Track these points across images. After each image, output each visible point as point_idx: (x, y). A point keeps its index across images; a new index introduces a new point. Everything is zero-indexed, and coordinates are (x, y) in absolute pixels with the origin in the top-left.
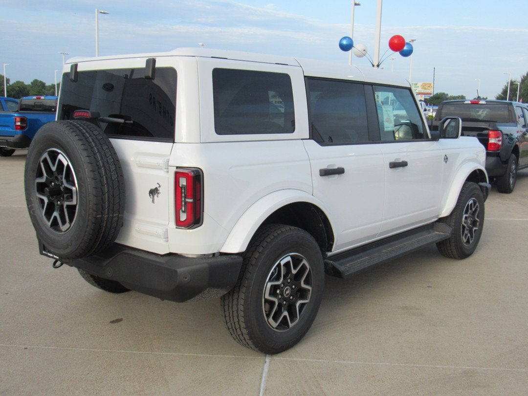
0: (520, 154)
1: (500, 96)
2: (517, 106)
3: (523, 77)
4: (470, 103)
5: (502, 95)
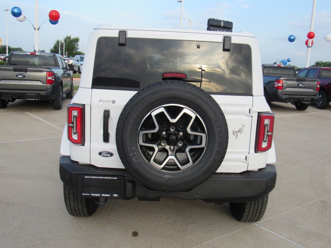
0: (63, 86)
1: (52, 49)
2: (58, 57)
3: (65, 38)
4: (30, 54)
5: (54, 49)
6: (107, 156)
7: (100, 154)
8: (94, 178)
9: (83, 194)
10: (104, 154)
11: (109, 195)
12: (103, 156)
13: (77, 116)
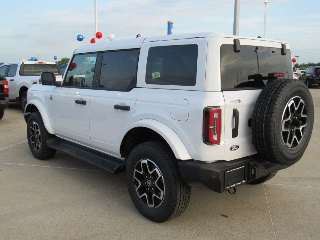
6: (236, 149)
7: (231, 149)
8: (232, 171)
9: (226, 188)
10: (234, 148)
11: (240, 183)
12: (233, 150)
13: (217, 118)
